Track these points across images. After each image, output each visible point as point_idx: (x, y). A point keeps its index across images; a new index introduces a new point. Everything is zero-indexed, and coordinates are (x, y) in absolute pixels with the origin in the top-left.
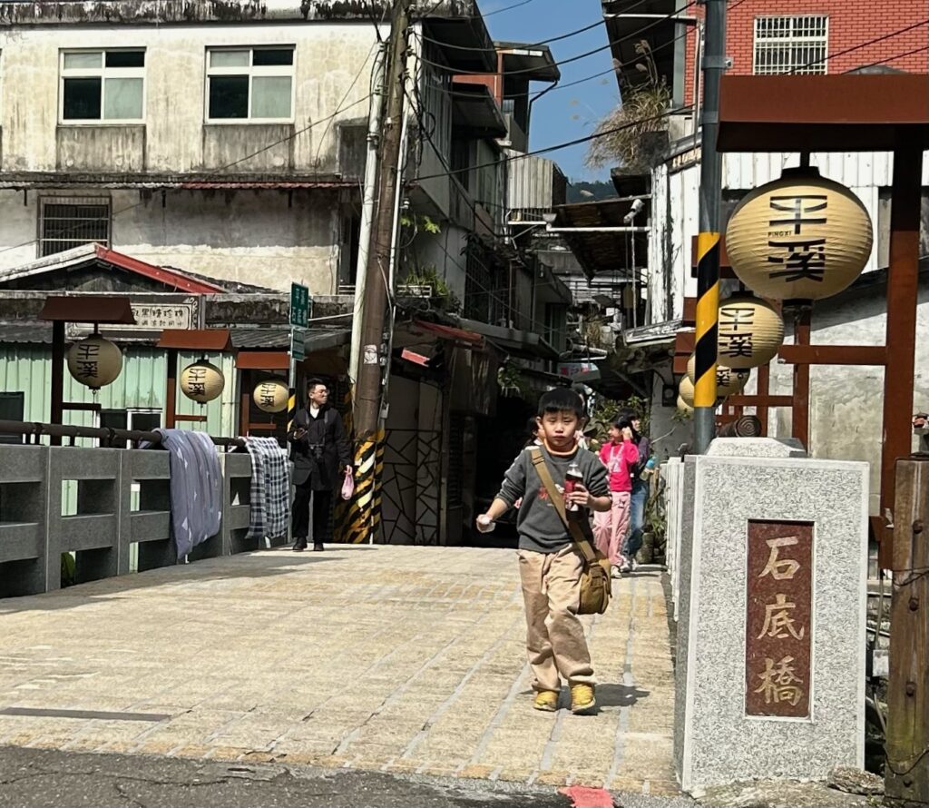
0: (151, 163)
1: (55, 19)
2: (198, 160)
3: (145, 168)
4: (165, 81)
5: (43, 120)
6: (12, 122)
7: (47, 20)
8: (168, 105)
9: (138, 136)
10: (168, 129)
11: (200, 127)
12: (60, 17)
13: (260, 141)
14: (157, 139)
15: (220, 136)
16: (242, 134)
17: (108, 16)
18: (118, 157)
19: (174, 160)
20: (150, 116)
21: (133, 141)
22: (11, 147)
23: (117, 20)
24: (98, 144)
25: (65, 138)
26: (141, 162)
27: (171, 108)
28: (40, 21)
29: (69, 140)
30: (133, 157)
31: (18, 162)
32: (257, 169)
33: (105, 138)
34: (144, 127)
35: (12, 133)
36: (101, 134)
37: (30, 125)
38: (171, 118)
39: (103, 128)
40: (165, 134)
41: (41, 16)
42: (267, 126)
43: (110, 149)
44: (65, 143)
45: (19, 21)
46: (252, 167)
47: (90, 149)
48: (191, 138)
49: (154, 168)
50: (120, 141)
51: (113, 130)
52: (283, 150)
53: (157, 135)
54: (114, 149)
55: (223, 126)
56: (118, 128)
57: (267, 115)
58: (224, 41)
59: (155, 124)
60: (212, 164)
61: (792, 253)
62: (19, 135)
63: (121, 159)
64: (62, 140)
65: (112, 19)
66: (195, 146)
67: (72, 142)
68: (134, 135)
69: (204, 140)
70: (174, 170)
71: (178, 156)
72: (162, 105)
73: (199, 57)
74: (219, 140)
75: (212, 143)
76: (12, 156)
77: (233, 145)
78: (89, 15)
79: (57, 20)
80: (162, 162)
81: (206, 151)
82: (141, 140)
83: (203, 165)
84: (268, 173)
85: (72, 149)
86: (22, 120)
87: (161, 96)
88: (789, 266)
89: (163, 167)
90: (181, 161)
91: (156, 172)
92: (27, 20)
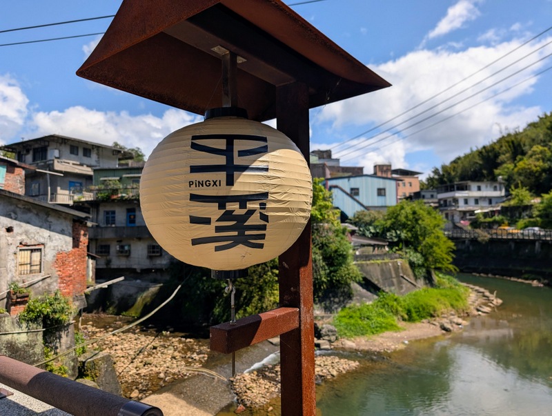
61: (223, 211)
88: (218, 229)
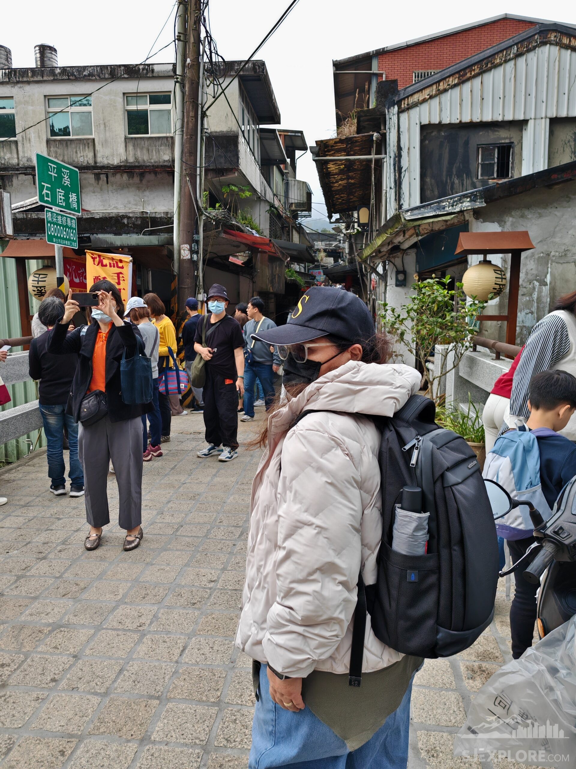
0: (99, 159)
1: (39, 78)
2: (124, 158)
3: (95, 162)
4: (103, 113)
5: (39, 137)
6: (23, 138)
7: (36, 79)
8: (105, 127)
9: (91, 144)
10: (106, 141)
11: (123, 139)
12: (43, 77)
13: (156, 146)
14: (101, 146)
15: (134, 144)
16: (146, 142)
17: (68, 76)
18: (81, 156)
19: (111, 159)
20: (96, 133)
21: (88, 147)
22: (24, 152)
23: (74, 78)
24: (70, 149)
25: (52, 147)
26: (93, 159)
27: (107, 128)
28: (32, 79)
29: (54, 147)
30: (89, 156)
31: (27, 161)
32: (155, 162)
33: (73, 146)
34: (94, 139)
35: (23, 144)
36: (71, 144)
37: (33, 140)
38: (108, 134)
39: (71, 140)
40: (105, 143)
41: (32, 77)
42: (159, 138)
43: (76, 152)
44: (52, 149)
45: (20, 79)
46: (152, 161)
47: (66, 153)
48: (119, 145)
49: (101, 162)
50: (81, 148)
51: (77, 141)
52: (168, 152)
53: (101, 144)
54: (78, 152)
55: (135, 138)
56: (80, 140)
57: (159, 133)
58: (133, 90)
59: (99, 138)
60: (131, 160)
62: (27, 145)
63: (82, 158)
64: (50, 147)
65: (71, 78)
66: (121, 149)
67: (56, 149)
68: (88, 144)
69: (126, 147)
70: (111, 163)
71: (113, 155)
72: (102, 127)
73: (120, 99)
74: (134, 146)
75: (130, 148)
76: (24, 157)
77: (142, 149)
78: (58, 75)
79: (42, 79)
80: (105, 159)
81: (128, 153)
82: (92, 147)
83: (126, 160)
84: (161, 164)
85: (56, 152)
86: (28, 136)
87: (101, 122)
89: (105, 162)
90: (115, 158)
91: (102, 164)
92: (25, 79)
